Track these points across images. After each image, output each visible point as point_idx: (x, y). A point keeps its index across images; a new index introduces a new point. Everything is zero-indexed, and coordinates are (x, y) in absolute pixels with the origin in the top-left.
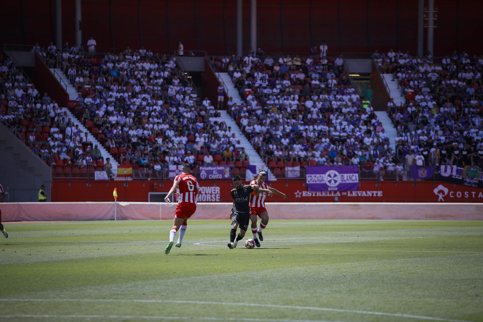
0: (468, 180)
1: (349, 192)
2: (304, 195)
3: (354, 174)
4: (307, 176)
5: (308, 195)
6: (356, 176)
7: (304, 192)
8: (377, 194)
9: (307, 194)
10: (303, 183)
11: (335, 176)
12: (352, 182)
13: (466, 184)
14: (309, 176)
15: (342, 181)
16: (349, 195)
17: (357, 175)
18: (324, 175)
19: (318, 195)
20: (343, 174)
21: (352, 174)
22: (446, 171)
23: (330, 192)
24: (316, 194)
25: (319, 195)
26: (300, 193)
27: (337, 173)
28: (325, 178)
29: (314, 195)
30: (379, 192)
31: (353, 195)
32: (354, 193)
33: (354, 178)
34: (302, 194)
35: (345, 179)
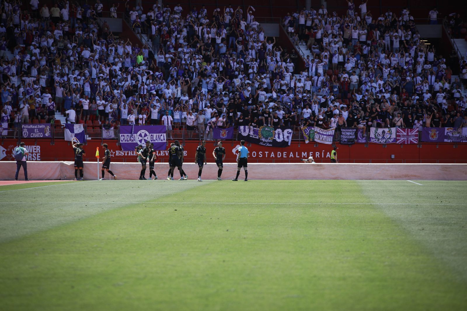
0: (263, 140)
2: (117, 155)
3: (163, 134)
4: (121, 135)
5: (121, 155)
6: (164, 136)
7: (117, 151)
9: (120, 153)
10: (117, 142)
11: (146, 135)
12: (161, 141)
13: (261, 143)
14: (122, 136)
17: (165, 134)
18: (135, 135)
20: (153, 134)
21: (161, 134)
22: (245, 131)
24: (128, 154)
25: (131, 154)
26: (114, 153)
27: (147, 133)
28: (137, 138)
29: (126, 155)
31: (161, 155)
32: (162, 153)
33: (162, 138)
34: (115, 154)
35: (155, 139)
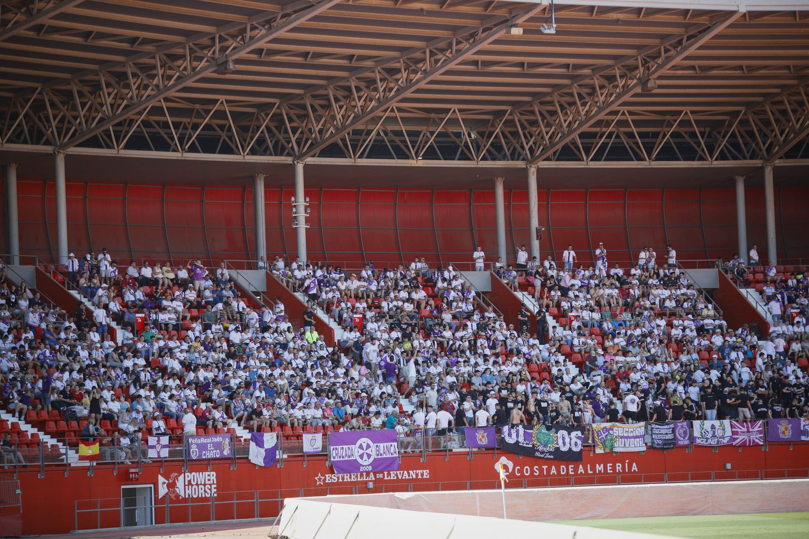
1: (386, 473)
2: (327, 481)
3: (393, 444)
4: (332, 448)
5: (333, 481)
6: (394, 447)
7: (327, 475)
8: (422, 475)
9: (331, 478)
10: (327, 460)
11: (368, 446)
12: (391, 456)
13: (537, 454)
14: (334, 449)
15: (378, 455)
16: (386, 478)
17: (396, 444)
18: (353, 446)
19: (345, 480)
20: (379, 444)
21: (390, 444)
22: (510, 435)
23: (362, 475)
24: (343, 478)
25: (347, 479)
26: (323, 478)
27: (371, 443)
28: (355, 451)
30: (425, 471)
31: (392, 478)
32: (392, 475)
33: (392, 450)
34: (325, 479)
35: (382, 452)
